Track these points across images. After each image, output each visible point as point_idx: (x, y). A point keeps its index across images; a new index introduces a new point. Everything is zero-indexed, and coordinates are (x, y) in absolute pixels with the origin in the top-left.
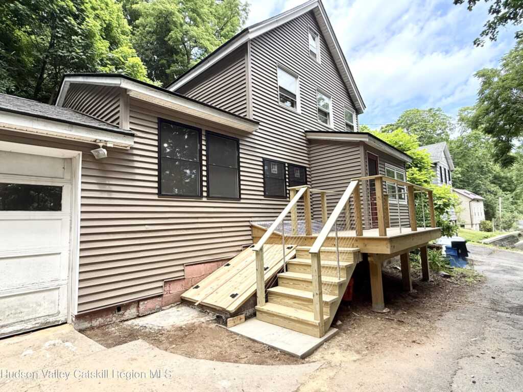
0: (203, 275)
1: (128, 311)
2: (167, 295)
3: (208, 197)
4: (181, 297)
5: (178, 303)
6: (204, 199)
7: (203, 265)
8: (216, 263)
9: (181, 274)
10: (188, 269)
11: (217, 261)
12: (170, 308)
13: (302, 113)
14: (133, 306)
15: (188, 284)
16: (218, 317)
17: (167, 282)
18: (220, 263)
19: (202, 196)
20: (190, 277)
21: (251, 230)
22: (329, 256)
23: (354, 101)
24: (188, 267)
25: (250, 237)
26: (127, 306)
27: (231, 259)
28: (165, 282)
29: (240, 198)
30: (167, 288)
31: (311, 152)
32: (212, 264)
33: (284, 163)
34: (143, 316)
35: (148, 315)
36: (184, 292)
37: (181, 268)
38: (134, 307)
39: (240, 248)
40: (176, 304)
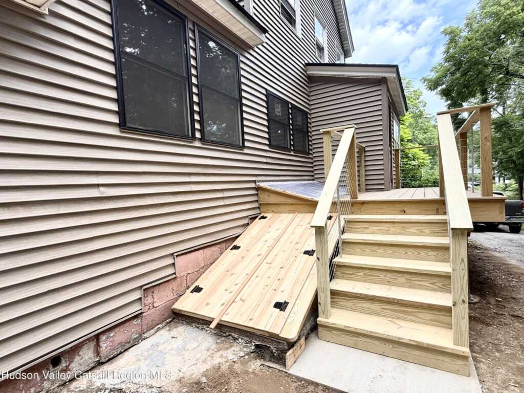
0: (203, 267)
1: (77, 359)
2: (150, 312)
3: (202, 140)
4: (172, 310)
5: (168, 321)
6: (197, 144)
7: (201, 251)
8: (219, 246)
9: (170, 271)
10: (180, 261)
11: (219, 243)
12: (156, 332)
13: (302, 39)
14: (85, 347)
15: (181, 285)
16: (257, 346)
17: (148, 289)
18: (224, 245)
19: (194, 138)
20: (183, 274)
21: (257, 195)
22: (407, 228)
23: (343, 40)
24: (179, 258)
25: (256, 205)
26: (74, 350)
27: (237, 237)
28: (145, 290)
29: (244, 147)
30: (149, 300)
31: (312, 94)
32: (213, 249)
33: (288, 103)
34: (110, 360)
35: (117, 355)
36: (176, 300)
37: (170, 261)
38: (89, 349)
39: (246, 221)
40: (164, 323)
